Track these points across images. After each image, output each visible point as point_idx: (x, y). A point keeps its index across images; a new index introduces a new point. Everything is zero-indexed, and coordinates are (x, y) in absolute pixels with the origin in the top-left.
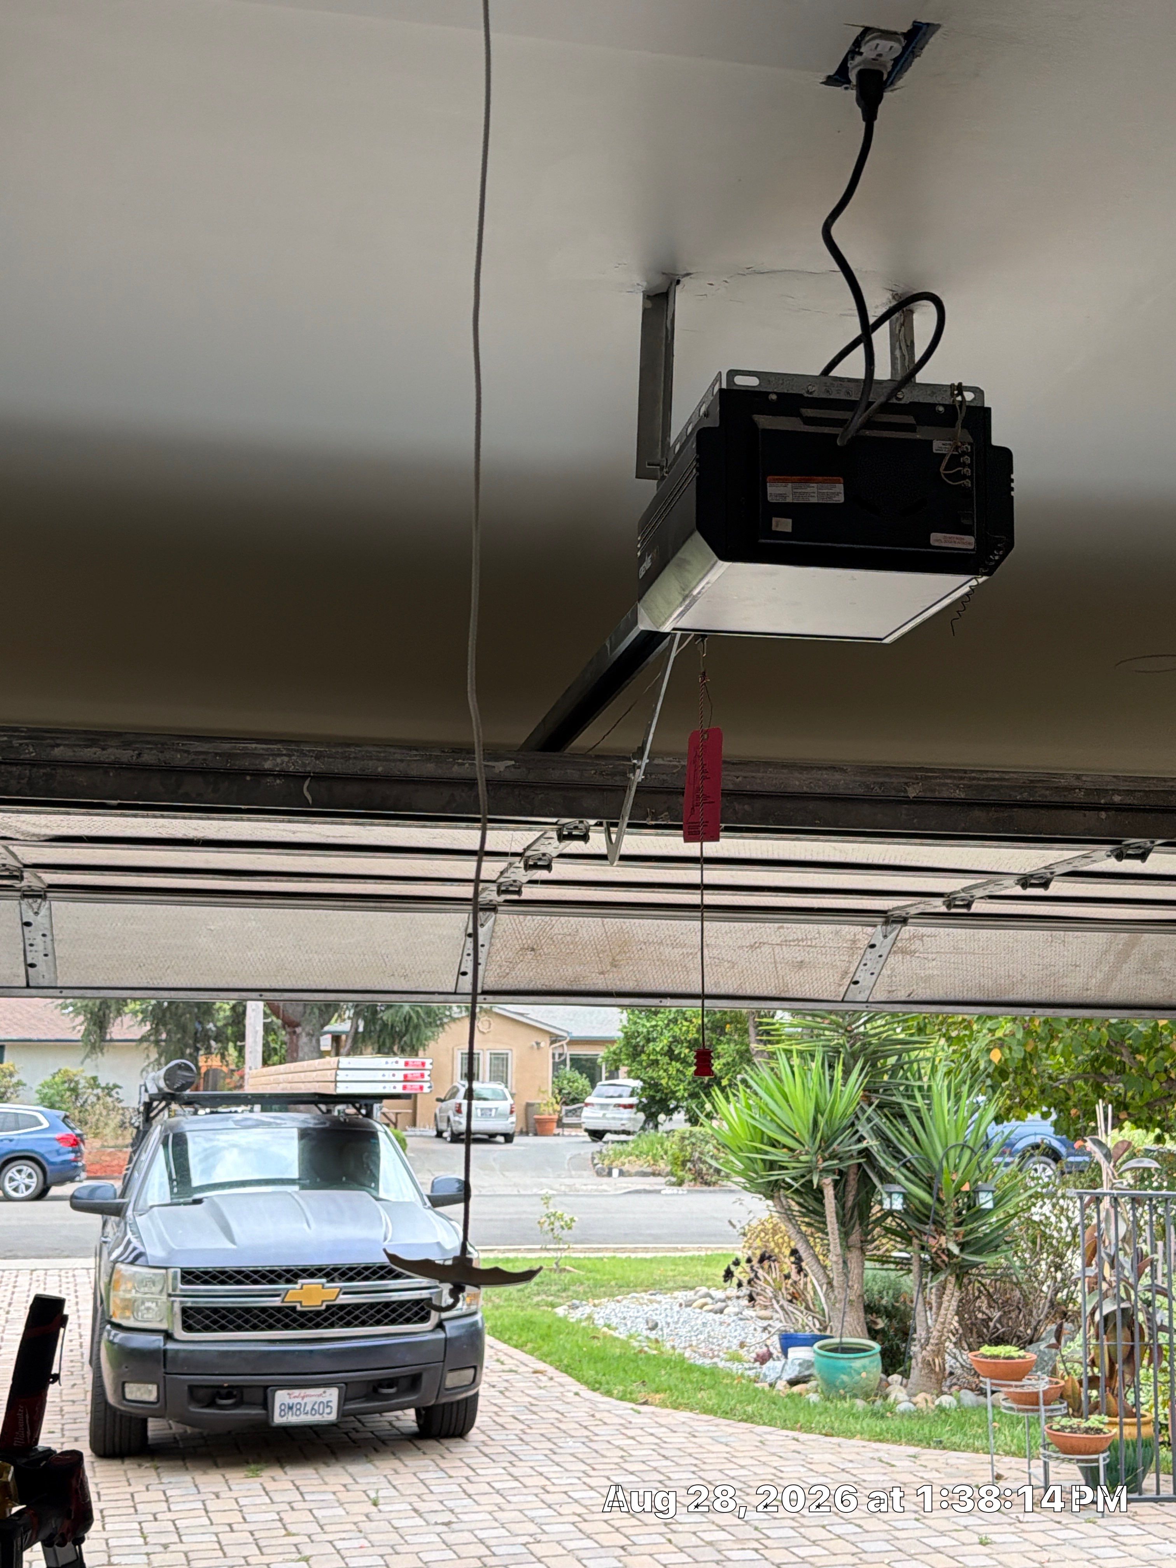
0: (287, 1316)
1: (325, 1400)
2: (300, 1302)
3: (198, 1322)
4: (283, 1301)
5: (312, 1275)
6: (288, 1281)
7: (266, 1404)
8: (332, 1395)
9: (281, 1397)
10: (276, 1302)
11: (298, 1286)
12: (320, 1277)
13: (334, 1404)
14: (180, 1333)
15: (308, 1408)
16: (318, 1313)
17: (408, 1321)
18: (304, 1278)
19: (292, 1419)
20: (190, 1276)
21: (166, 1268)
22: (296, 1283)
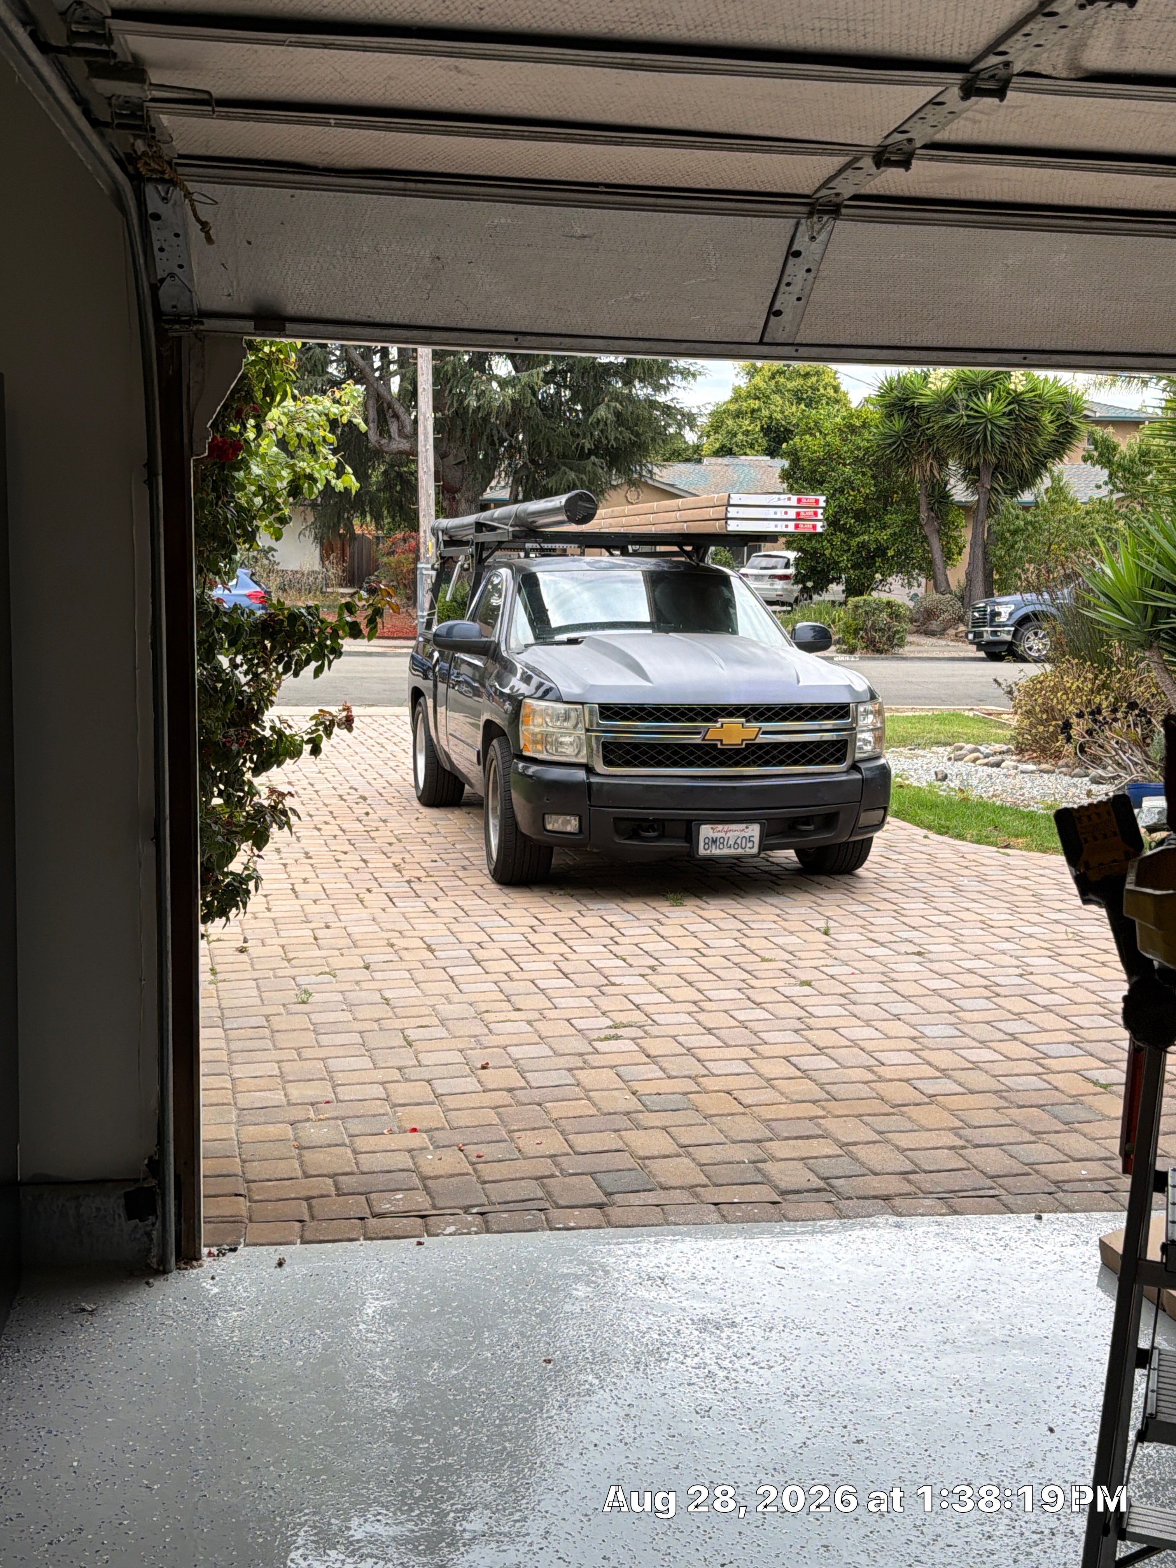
0: (707, 753)
1: (747, 835)
2: (721, 741)
3: (620, 757)
4: (704, 739)
5: (731, 714)
6: (707, 720)
7: (690, 836)
8: (754, 830)
9: (706, 831)
10: (697, 739)
11: (718, 725)
12: (739, 717)
13: (756, 840)
14: (600, 767)
15: (731, 842)
16: (738, 751)
17: (824, 762)
18: (723, 717)
19: (715, 851)
20: (608, 711)
21: (583, 704)
22: (716, 722)
